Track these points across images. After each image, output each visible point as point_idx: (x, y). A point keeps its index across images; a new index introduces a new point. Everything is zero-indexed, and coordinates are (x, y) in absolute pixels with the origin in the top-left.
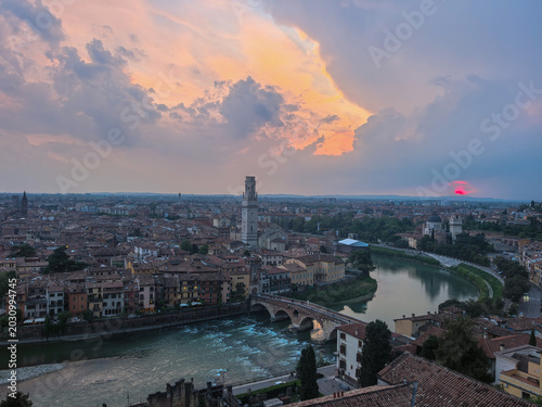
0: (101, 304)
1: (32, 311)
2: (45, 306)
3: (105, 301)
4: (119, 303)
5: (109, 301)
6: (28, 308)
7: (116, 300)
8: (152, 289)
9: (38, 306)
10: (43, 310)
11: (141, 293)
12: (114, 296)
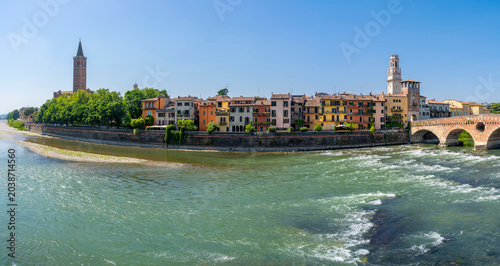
0: (227, 118)
1: (162, 119)
2: (173, 115)
3: (232, 114)
4: (247, 119)
5: (237, 115)
6: (160, 115)
7: (245, 115)
8: (286, 104)
9: (167, 114)
10: (171, 119)
11: (272, 108)
12: (241, 110)
